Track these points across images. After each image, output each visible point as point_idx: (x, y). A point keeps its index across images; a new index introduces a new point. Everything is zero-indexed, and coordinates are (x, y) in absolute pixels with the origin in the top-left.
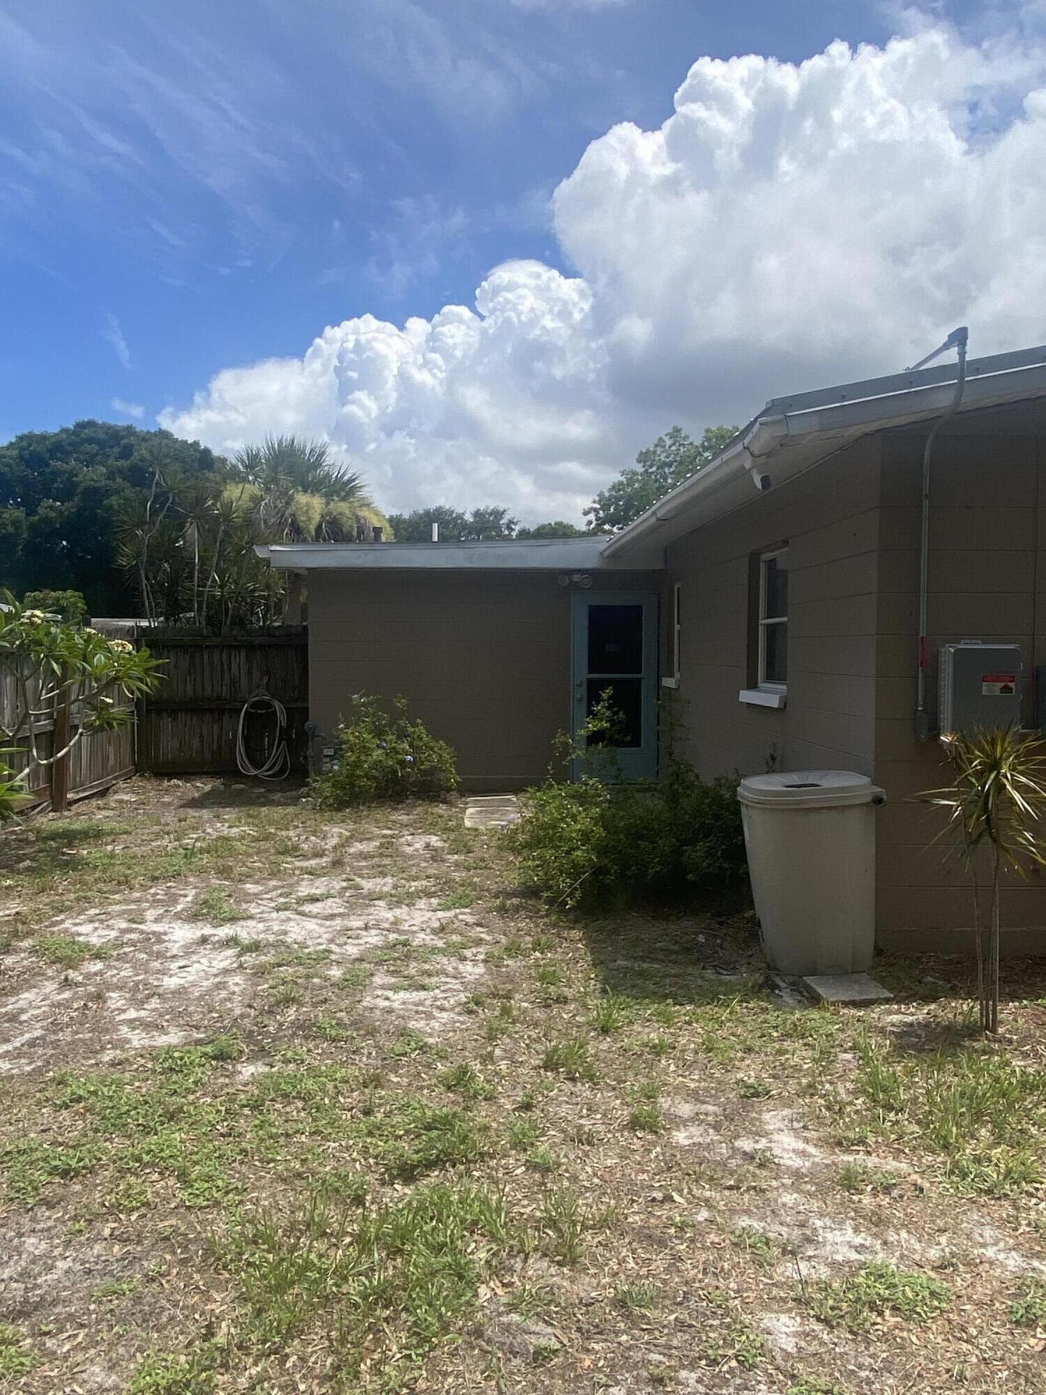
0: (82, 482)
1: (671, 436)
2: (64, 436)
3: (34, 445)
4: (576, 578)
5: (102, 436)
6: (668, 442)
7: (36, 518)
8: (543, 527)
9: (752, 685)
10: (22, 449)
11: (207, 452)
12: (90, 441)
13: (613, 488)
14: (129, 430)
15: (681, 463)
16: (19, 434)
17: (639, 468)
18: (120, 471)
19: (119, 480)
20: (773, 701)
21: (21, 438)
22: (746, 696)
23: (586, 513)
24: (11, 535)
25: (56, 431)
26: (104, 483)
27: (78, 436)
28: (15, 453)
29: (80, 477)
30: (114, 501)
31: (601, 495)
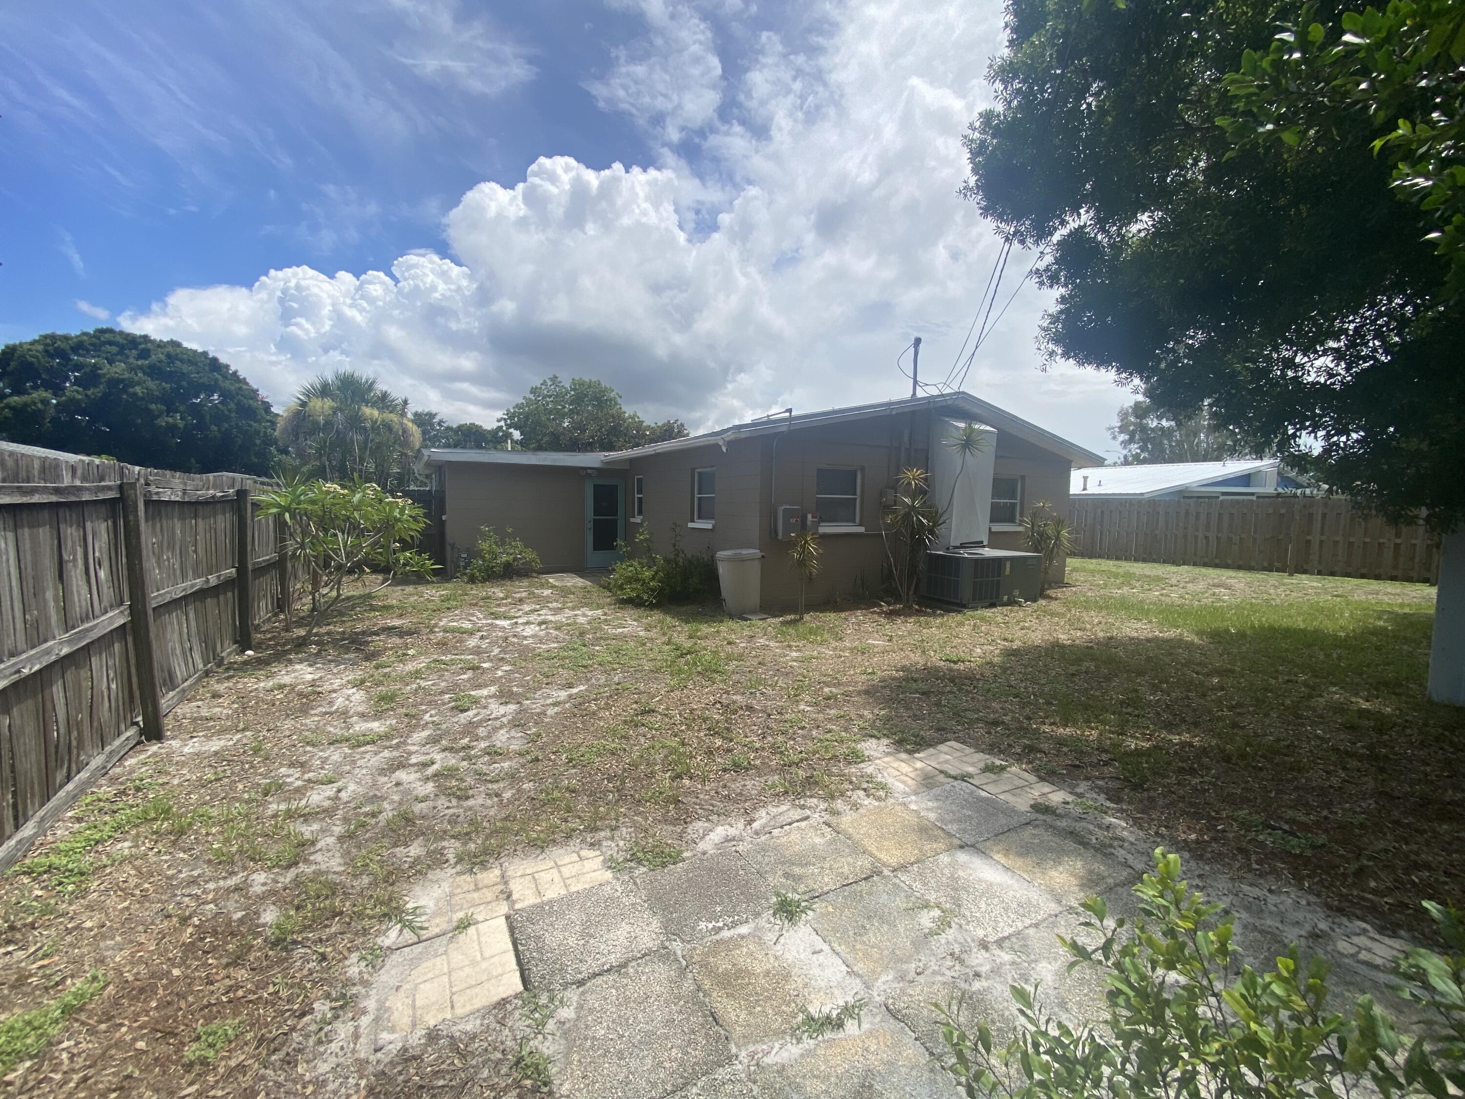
0: (104, 375)
1: (551, 379)
2: (85, 338)
3: (59, 343)
4: (589, 471)
5: (121, 341)
6: (549, 383)
7: (64, 398)
8: (462, 426)
9: (693, 521)
10: (46, 345)
11: (215, 360)
12: (111, 343)
13: (517, 406)
14: (146, 338)
15: (557, 396)
16: (43, 333)
17: (532, 397)
18: (141, 368)
19: (140, 375)
20: (710, 527)
21: (45, 337)
22: (690, 525)
23: (499, 421)
24: (40, 410)
25: (78, 333)
26: (127, 375)
27: (99, 339)
28: (40, 348)
29: (104, 371)
30: (138, 390)
31: (508, 410)
